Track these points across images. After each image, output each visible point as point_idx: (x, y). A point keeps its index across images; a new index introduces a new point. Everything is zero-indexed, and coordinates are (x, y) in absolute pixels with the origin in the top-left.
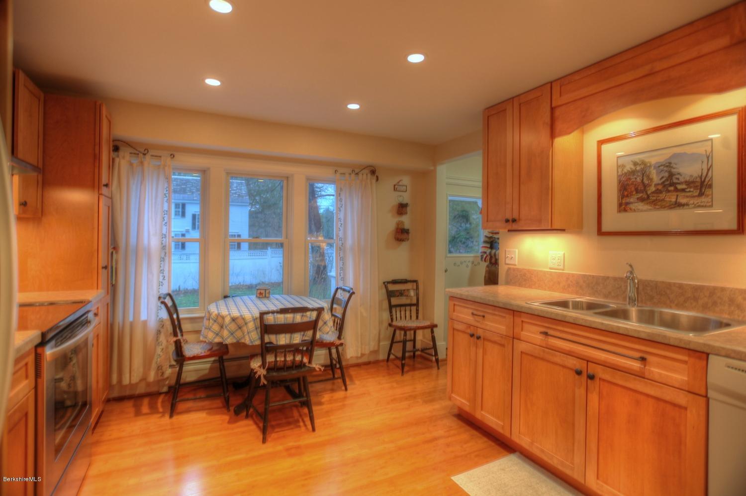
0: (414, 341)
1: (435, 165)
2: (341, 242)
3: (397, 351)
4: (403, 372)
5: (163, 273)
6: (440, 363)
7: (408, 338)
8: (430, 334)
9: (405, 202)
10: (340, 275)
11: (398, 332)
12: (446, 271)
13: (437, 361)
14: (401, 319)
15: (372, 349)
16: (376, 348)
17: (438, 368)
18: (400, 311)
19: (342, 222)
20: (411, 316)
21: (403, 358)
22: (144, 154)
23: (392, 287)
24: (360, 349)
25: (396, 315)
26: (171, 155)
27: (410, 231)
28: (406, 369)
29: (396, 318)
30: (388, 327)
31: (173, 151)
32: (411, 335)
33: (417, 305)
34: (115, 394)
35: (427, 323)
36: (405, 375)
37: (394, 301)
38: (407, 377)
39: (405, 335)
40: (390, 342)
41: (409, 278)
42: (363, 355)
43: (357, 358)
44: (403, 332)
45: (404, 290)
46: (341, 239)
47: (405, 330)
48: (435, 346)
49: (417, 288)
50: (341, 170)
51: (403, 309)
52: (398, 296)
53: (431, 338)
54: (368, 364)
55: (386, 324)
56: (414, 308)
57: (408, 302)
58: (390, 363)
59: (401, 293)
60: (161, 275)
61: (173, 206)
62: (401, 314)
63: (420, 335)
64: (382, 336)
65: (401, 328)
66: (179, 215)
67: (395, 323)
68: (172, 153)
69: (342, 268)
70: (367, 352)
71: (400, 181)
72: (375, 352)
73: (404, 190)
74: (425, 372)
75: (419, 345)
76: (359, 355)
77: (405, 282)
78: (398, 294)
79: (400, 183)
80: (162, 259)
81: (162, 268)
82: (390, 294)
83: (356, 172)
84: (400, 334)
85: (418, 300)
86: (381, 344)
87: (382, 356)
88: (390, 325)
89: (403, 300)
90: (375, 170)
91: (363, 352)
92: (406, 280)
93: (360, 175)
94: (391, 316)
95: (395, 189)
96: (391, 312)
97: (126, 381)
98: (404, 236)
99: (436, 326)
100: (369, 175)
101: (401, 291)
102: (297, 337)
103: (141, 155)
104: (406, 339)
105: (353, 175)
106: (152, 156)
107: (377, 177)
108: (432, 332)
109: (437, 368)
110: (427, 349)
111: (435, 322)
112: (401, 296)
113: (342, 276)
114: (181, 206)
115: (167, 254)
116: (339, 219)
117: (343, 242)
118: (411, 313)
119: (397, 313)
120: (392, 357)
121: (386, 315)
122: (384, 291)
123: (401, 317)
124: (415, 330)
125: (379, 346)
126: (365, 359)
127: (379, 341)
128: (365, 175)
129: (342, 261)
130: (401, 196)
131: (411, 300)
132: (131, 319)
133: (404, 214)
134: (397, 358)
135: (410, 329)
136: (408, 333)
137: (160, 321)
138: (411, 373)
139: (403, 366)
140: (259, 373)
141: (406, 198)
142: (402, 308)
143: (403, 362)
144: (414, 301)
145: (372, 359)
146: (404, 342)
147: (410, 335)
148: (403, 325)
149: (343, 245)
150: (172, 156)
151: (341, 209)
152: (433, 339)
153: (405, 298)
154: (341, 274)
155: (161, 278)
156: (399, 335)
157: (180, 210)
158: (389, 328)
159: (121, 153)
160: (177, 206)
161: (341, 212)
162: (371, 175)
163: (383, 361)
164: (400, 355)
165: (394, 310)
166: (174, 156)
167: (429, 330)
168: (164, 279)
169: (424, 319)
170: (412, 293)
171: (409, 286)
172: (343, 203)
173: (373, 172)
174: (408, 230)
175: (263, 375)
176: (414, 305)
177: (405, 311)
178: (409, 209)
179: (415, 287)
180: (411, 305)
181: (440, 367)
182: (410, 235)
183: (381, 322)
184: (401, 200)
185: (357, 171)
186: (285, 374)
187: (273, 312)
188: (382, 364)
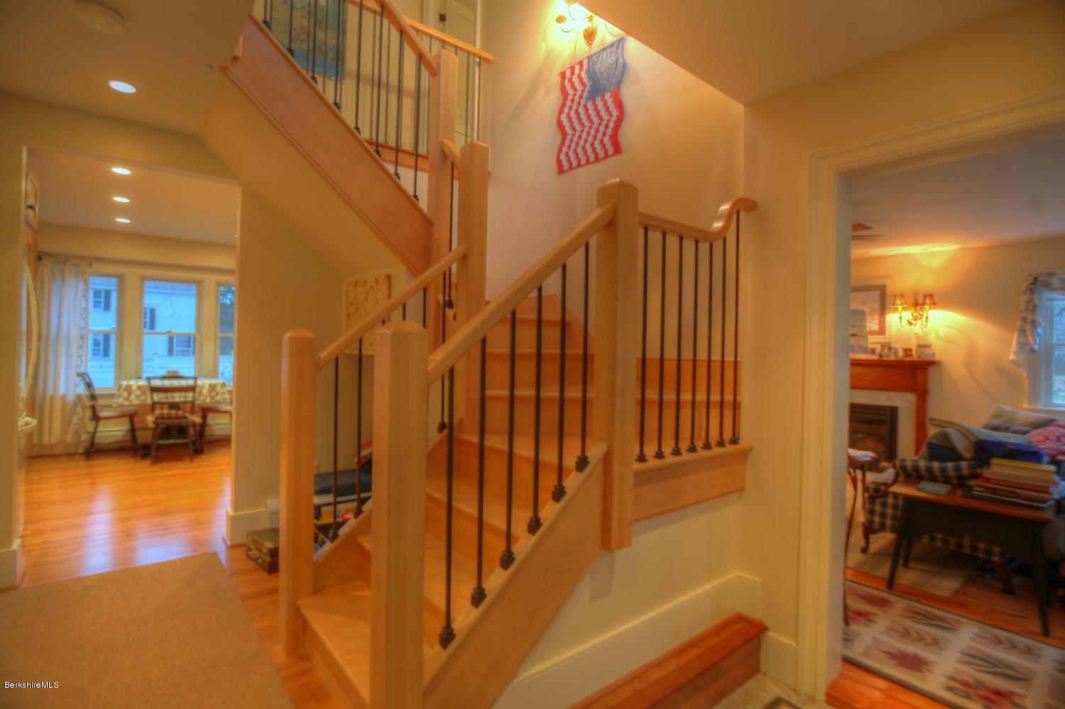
22: (65, 263)
34: (36, 453)
61: (91, 295)
66: (100, 307)
68: (90, 262)
97: (46, 440)
103: (62, 264)
106: (72, 264)
114: (103, 295)
157: (102, 300)
160: (97, 293)
166: (91, 265)
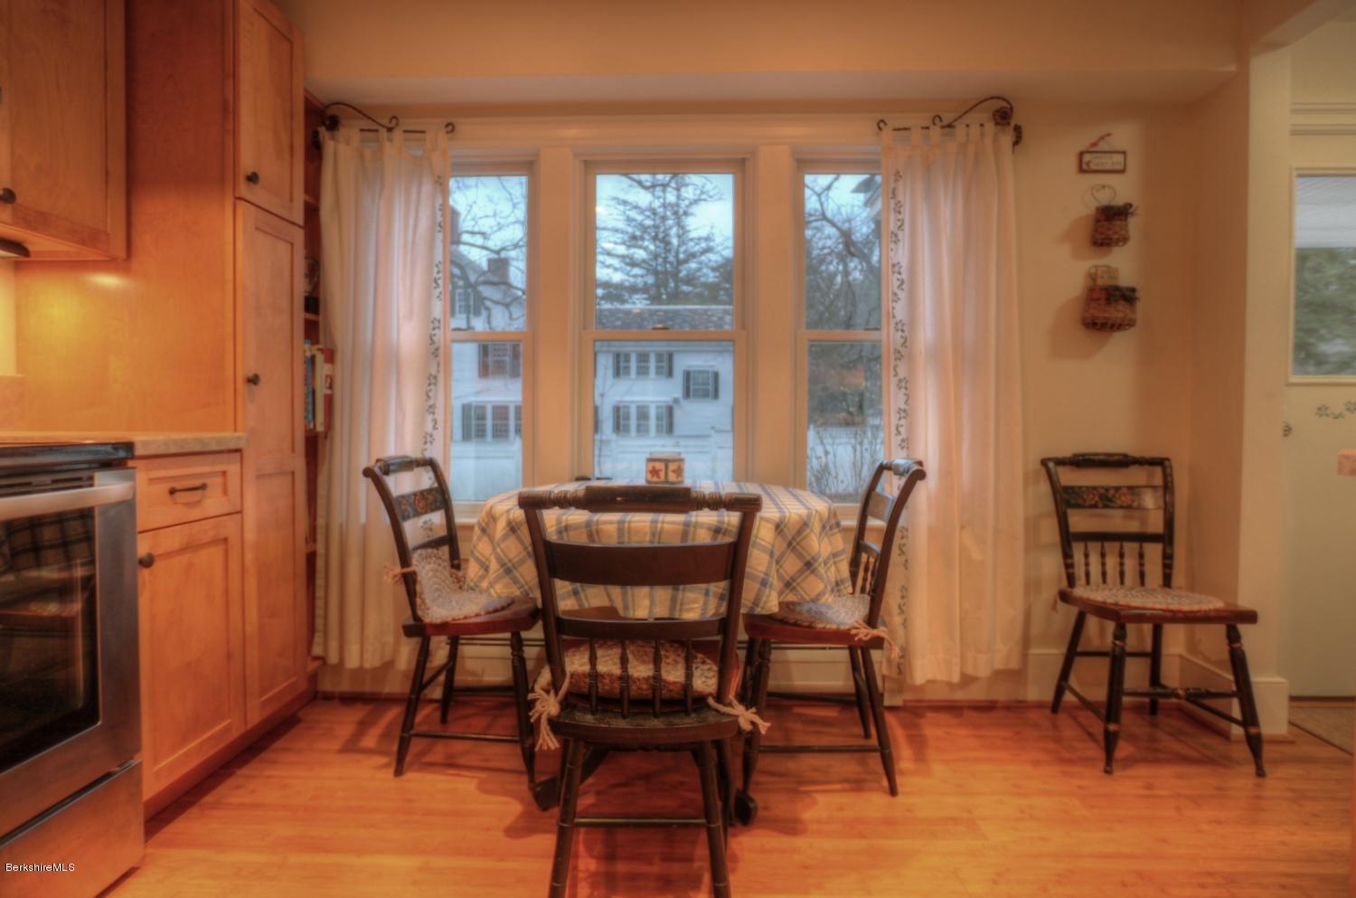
0: (1155, 656)
1: (1242, 60)
2: (900, 333)
3: (1091, 682)
4: (1109, 759)
5: (433, 413)
6: (1268, 752)
7: (1131, 643)
8: (1226, 641)
9: (1119, 201)
10: (899, 433)
11: (1092, 623)
12: (1287, 431)
13: (1255, 744)
14: (1104, 581)
15: (999, 664)
16: (1014, 664)
17: (1260, 773)
18: (1103, 555)
19: (904, 276)
20: (1142, 575)
21: (1111, 710)
22: (390, 130)
23: (1068, 477)
24: (957, 660)
25: (1087, 564)
26: (447, 126)
27: (1138, 294)
28: (1123, 750)
29: (1087, 575)
30: (1056, 602)
31: (451, 117)
32: (1140, 636)
33: (1166, 538)
35: (1213, 604)
36: (1117, 773)
37: (1080, 521)
38: (1128, 783)
39: (1120, 635)
40: (1064, 650)
41: (1134, 451)
42: (967, 680)
43: (950, 685)
44: (1110, 626)
45: (1117, 489)
46: (899, 327)
47: (1118, 617)
48: (1244, 690)
49: (1168, 487)
50: (895, 120)
51: (1111, 547)
52: (1095, 506)
53: (1224, 654)
54: (988, 707)
55: (1049, 593)
56: (1154, 552)
57: (1133, 527)
58: (1063, 718)
59: (1106, 499)
60: (430, 417)
62: (1103, 564)
63: (1176, 641)
64: (1036, 629)
65: (1104, 611)
67: (1080, 591)
68: (450, 120)
69: (905, 411)
70: (983, 671)
71: (1102, 138)
72: (1015, 676)
73: (1118, 167)
74: (1202, 780)
75: (1172, 676)
76: (956, 678)
77: (1121, 462)
78: (1091, 499)
79: (1103, 146)
80: (432, 380)
81: (431, 402)
82: (1065, 500)
83: (945, 122)
84: (1102, 631)
85: (1169, 522)
86: (1034, 651)
87: (1039, 690)
88: (1064, 597)
89: (1115, 521)
90: (1011, 109)
91: (970, 671)
92: (1125, 456)
93: (960, 129)
94: (1069, 566)
95: (1083, 169)
96: (1067, 555)
98: (1118, 312)
99: (1251, 617)
100: (990, 127)
101: (1107, 489)
102: (695, 601)
103: (383, 132)
104: (1123, 649)
105: (936, 132)
106: (406, 131)
107: (1018, 129)
108: (1233, 636)
109: (1252, 769)
110: (1209, 695)
111: (1244, 602)
112: (1106, 506)
113: (904, 435)
115: (442, 368)
116: (894, 266)
117: (906, 333)
118: (1141, 565)
119: (1089, 560)
120: (1068, 697)
121: (1051, 564)
122: (1045, 487)
123: (1104, 574)
124: (1158, 622)
125: (1025, 656)
126: (977, 693)
127: (1026, 642)
128: (975, 130)
129: (903, 391)
130: (1104, 187)
131: (1143, 522)
132: (363, 519)
133: (1117, 244)
134: (1086, 704)
135: (1140, 618)
136: (1131, 628)
137: (425, 529)
138: (1142, 771)
139: (1110, 742)
140: (538, 706)
141: (1121, 190)
142: (1108, 545)
143: (1112, 727)
144: (1156, 524)
145: (1002, 694)
146: (1117, 660)
147: (1138, 637)
148: (1110, 600)
149: (908, 344)
150: (451, 127)
151: (900, 234)
152: (1238, 662)
153: (1120, 512)
154: (901, 429)
155: (429, 425)
156: (1098, 633)
158: (1060, 605)
159: (343, 132)
161: (900, 244)
162: (997, 124)
163: (1039, 706)
164: (1099, 694)
165: (1078, 551)
166: (452, 131)
167: (1221, 629)
168: (435, 428)
169: (1192, 587)
170: (1150, 500)
171: (1135, 476)
172: (906, 216)
173: (1003, 116)
174: (1133, 290)
175: (549, 714)
176: (1153, 538)
177: (1122, 555)
178: (1134, 224)
179: (1158, 481)
180: (1142, 538)
181: (1267, 768)
182: (1139, 305)
183: (1032, 586)
184: (1105, 198)
185: (947, 118)
186: (656, 723)
187: (564, 502)
188: (1034, 715)
